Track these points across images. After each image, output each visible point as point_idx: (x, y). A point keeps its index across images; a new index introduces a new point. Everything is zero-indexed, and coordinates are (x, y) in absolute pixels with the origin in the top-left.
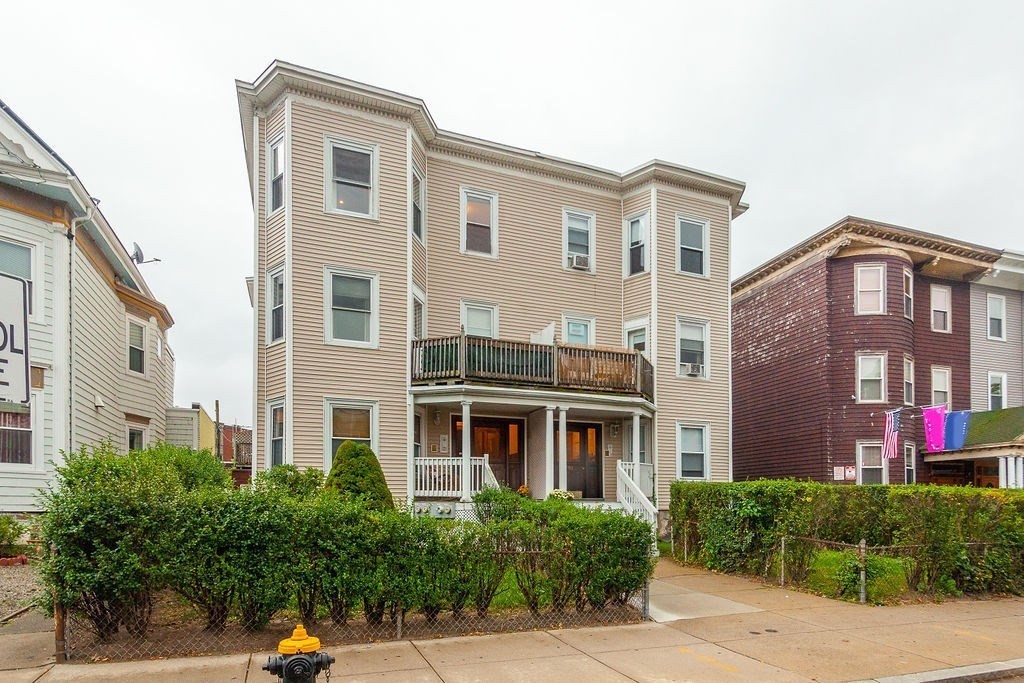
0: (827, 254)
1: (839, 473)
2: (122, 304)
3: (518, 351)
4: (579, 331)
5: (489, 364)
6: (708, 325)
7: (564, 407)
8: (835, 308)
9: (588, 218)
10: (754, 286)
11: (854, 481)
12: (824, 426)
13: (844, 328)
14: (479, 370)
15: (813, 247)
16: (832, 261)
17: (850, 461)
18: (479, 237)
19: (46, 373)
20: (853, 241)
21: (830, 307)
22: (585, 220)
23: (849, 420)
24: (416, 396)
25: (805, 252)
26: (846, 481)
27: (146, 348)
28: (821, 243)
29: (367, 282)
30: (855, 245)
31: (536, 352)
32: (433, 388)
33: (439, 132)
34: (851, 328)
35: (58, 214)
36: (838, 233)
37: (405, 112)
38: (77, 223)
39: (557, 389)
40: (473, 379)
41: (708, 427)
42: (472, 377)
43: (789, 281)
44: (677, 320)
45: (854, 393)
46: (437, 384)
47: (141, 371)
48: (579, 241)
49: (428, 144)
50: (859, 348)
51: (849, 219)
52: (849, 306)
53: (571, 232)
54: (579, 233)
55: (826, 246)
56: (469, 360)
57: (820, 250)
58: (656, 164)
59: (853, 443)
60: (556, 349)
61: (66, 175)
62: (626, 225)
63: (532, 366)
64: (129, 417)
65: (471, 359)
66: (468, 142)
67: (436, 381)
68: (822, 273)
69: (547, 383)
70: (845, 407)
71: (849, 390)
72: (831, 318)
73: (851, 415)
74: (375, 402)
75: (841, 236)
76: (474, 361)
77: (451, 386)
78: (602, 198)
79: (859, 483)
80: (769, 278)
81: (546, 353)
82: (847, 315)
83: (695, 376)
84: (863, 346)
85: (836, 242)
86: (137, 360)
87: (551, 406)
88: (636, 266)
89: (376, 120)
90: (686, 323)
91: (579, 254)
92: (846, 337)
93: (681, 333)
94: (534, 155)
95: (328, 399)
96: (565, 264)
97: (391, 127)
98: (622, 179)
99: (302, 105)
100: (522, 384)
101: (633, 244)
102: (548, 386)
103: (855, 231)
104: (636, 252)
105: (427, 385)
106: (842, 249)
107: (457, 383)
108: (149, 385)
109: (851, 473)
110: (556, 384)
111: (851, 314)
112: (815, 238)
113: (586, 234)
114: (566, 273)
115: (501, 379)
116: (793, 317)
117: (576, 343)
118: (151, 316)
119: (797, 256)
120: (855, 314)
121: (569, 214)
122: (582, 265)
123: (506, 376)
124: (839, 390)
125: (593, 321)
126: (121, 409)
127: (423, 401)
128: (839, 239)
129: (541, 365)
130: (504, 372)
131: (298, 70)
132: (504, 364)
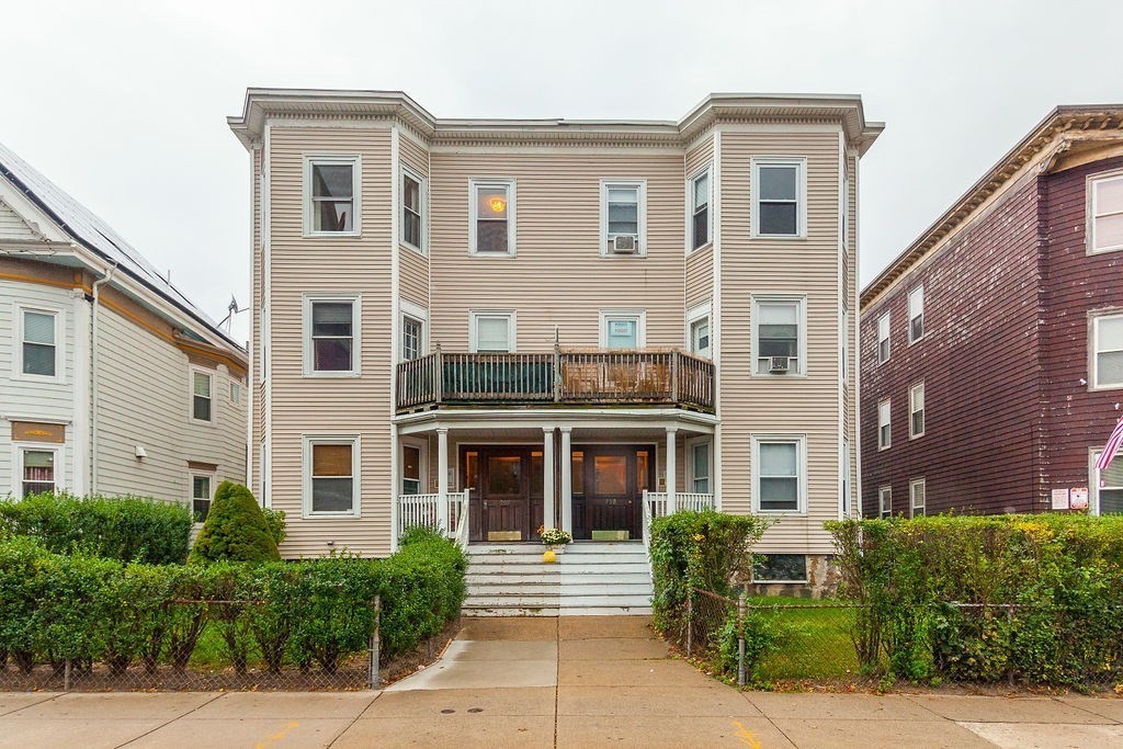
0: (1039, 170)
1: (1060, 499)
2: (185, 356)
3: (507, 364)
4: (626, 330)
5: (470, 383)
6: (804, 302)
7: (566, 427)
8: (1053, 248)
9: (637, 187)
10: (953, 233)
11: (1086, 512)
12: (1034, 429)
13: (1069, 277)
14: (459, 390)
15: (1020, 163)
16: (1046, 179)
17: (1081, 480)
18: (492, 234)
19: (67, 429)
20: (1074, 143)
21: (1044, 249)
22: (632, 190)
23: (1079, 418)
24: (400, 426)
25: (1011, 172)
26: (1072, 510)
27: (213, 397)
28: (1030, 154)
29: (348, 306)
30: (1077, 148)
31: (531, 364)
32: (413, 415)
33: (438, 122)
34: (1082, 275)
35: (77, 280)
36: (1050, 135)
37: (389, 109)
38: (99, 286)
39: (556, 406)
40: (450, 402)
41: (803, 441)
42: (450, 399)
43: (991, 219)
44: (753, 301)
45: (1085, 375)
46: (417, 411)
47: (208, 419)
48: (623, 218)
49: (430, 139)
50: (1094, 305)
51: (1060, 110)
52: (1077, 243)
53: (613, 208)
54: (625, 207)
55: (1037, 158)
56: (446, 380)
57: (1031, 164)
58: (713, 100)
59: (1081, 451)
60: (556, 358)
61: (69, 244)
62: (689, 185)
63: (525, 381)
64: (192, 464)
65: (448, 378)
66: (473, 126)
67: (415, 408)
68: (1033, 198)
69: (546, 400)
70: (1069, 398)
71: (1077, 370)
72: (1044, 265)
73: (1081, 410)
74: (356, 436)
75: (1056, 139)
76: (452, 381)
77: (427, 413)
78: (657, 157)
79: (1096, 511)
80: (969, 219)
81: (543, 363)
82: (1074, 256)
83: (784, 372)
84: (1100, 302)
85: (1051, 149)
86: (202, 408)
87: (548, 427)
88: (700, 237)
89: (357, 126)
90: (766, 302)
91: (621, 234)
92: (1073, 291)
93: (759, 316)
94: (555, 123)
95: (307, 436)
96: (603, 248)
97: (375, 130)
98: (678, 128)
99: (283, 128)
100: (510, 404)
101: (697, 210)
102: (549, 403)
103: (1075, 126)
104: (701, 219)
105: (408, 413)
106: (1060, 158)
107: (432, 408)
108: (216, 432)
109: (1079, 497)
110: (556, 400)
111: (1081, 255)
112: (1018, 148)
113: (633, 208)
114: (606, 260)
115: (487, 400)
116: (999, 270)
117: (621, 346)
118: (217, 363)
119: (1001, 181)
120: (1088, 253)
121: (609, 186)
122: (626, 249)
123: (492, 395)
124: (1058, 373)
125: (643, 316)
126: (184, 457)
127: (407, 431)
128: (1054, 144)
129: (537, 380)
130: (489, 391)
131: (271, 93)
132: (489, 381)
